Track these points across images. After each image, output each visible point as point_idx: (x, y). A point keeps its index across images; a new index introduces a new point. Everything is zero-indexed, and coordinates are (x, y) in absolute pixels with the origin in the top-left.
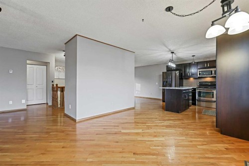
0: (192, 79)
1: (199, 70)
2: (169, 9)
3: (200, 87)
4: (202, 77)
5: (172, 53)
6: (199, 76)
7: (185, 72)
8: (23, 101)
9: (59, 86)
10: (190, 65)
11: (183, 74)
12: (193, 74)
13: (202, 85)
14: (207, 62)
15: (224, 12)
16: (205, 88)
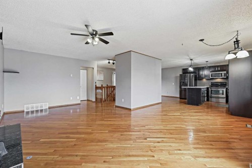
0: (204, 80)
1: (211, 73)
2: (202, 40)
3: (211, 87)
4: (213, 79)
5: (191, 60)
6: (211, 77)
7: (199, 74)
8: (78, 98)
9: (103, 86)
10: (203, 68)
11: (197, 76)
12: (206, 76)
13: (213, 85)
14: (218, 66)
15: (235, 48)
16: (216, 87)
